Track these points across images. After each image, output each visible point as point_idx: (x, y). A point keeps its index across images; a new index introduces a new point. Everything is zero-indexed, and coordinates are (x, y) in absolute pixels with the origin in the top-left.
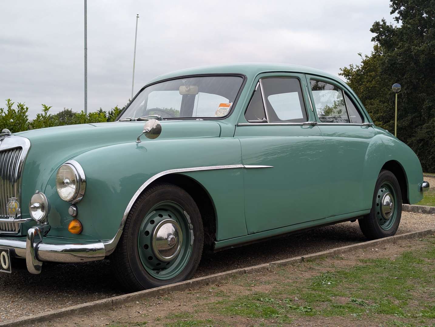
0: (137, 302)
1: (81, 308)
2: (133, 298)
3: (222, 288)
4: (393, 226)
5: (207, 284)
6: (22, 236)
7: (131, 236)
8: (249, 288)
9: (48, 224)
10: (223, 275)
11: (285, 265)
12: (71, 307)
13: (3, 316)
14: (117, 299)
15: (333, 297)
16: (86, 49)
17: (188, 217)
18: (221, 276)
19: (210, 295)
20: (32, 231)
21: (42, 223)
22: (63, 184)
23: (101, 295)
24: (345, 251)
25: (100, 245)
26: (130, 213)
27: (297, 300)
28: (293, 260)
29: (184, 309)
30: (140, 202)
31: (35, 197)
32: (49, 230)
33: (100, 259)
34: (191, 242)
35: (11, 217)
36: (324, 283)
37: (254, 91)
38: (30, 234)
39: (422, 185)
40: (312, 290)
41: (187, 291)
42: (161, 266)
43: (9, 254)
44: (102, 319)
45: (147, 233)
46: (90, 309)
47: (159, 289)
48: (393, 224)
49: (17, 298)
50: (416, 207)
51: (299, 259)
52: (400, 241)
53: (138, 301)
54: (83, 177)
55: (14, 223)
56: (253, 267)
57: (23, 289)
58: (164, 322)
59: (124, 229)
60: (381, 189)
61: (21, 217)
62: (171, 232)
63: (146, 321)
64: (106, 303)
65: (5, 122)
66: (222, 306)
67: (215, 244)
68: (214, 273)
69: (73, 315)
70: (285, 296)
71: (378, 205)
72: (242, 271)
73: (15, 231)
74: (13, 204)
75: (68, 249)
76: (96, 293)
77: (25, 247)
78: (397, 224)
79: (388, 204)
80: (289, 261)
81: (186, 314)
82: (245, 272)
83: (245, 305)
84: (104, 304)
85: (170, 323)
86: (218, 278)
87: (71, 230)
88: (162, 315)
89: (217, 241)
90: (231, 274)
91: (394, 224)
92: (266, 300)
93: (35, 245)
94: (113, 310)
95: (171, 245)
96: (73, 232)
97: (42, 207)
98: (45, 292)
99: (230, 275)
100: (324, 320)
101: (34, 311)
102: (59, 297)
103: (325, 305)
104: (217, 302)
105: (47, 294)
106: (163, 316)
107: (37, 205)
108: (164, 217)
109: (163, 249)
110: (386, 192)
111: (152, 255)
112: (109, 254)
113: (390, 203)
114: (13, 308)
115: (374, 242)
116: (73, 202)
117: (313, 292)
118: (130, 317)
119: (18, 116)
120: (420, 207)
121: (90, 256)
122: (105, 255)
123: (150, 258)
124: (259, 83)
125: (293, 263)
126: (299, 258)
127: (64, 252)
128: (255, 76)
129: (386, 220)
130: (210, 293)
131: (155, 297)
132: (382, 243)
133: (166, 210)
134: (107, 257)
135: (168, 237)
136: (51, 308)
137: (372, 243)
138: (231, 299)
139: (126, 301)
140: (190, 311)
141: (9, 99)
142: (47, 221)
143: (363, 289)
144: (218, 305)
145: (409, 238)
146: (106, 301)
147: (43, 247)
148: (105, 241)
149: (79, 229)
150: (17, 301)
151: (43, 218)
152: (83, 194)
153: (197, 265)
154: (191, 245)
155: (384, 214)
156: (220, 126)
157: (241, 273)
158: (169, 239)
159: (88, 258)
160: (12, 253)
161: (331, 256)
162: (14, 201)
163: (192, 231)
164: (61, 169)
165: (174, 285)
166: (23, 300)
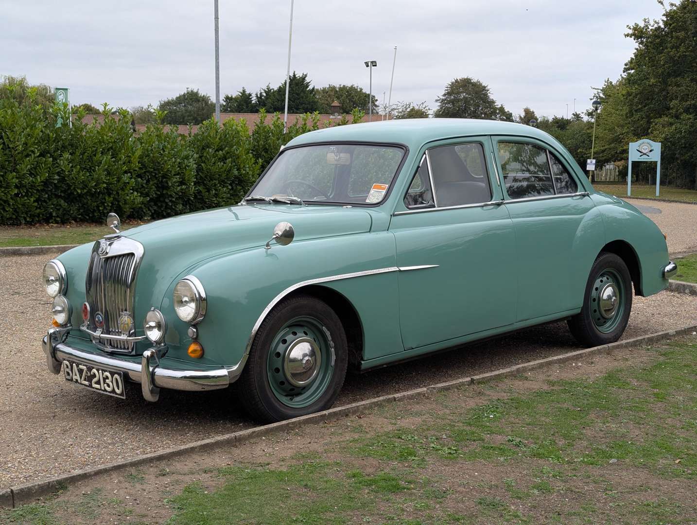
0: (263, 438)
1: (201, 446)
2: (258, 433)
3: (362, 421)
4: (618, 326)
5: (347, 415)
6: (136, 356)
7: (259, 360)
8: (393, 421)
9: (165, 345)
10: (367, 404)
11: (447, 389)
12: (191, 444)
13: (119, 449)
14: (240, 435)
15: (488, 436)
16: (217, 18)
17: (328, 334)
18: (364, 405)
19: (346, 430)
20: (147, 353)
21: (159, 344)
22: (182, 303)
23: (226, 423)
24: (533, 368)
25: (223, 372)
26: (257, 333)
27: (445, 439)
28: (458, 382)
29: (315, 447)
30: (269, 320)
31: (150, 314)
32: (167, 351)
33: (224, 387)
34: (332, 362)
35: (124, 334)
36: (486, 415)
37: (418, 167)
38: (146, 356)
39: (665, 269)
40: (467, 426)
41: (321, 424)
42: (294, 392)
43: (122, 378)
44: (224, 457)
45: (278, 355)
46: (211, 446)
47: (289, 423)
48: (617, 325)
49: (132, 425)
50: (681, 284)
51: (467, 381)
52: (616, 352)
53: (265, 437)
54: (203, 295)
55: (127, 342)
56: (406, 393)
57: (138, 413)
58: (289, 463)
59: (250, 354)
60: (601, 279)
61: (135, 334)
62: (307, 352)
63: (269, 461)
64: (228, 439)
65: (100, 138)
66: (356, 444)
67: (361, 364)
68: (355, 401)
69: (193, 454)
70: (432, 433)
71: (594, 300)
72: (391, 398)
73: (128, 349)
74: (126, 319)
75: (188, 376)
76: (220, 421)
77: (140, 370)
78: (624, 324)
79: (610, 297)
80: (454, 384)
81: (315, 454)
82: (395, 399)
83: (382, 444)
84: (226, 441)
85: (295, 464)
86: (360, 408)
87: (190, 354)
88: (288, 454)
89: (364, 361)
90: (377, 402)
91: (619, 324)
92: (408, 438)
93: (151, 369)
94: (236, 447)
95: (305, 368)
96: (192, 356)
97: (159, 326)
98: (163, 418)
99: (376, 404)
100: (464, 465)
101: (151, 444)
102: (178, 425)
103: (475, 446)
104: (352, 439)
105: (165, 421)
106: (289, 456)
107: (153, 324)
108: (298, 334)
109: (298, 372)
110: (608, 283)
111: (283, 379)
112: (233, 381)
113: (613, 296)
114: (128, 439)
115: (578, 355)
116: (194, 323)
117: (468, 428)
118: (254, 456)
119: (119, 128)
120: (688, 286)
121: (212, 384)
122: (228, 383)
123: (282, 383)
124: (425, 155)
125: (458, 387)
126: (469, 379)
127: (183, 379)
128: (421, 147)
129: (606, 320)
130: (348, 427)
131: (284, 431)
132: (590, 355)
133: (301, 326)
134: (230, 384)
135: (303, 358)
136: (170, 441)
137: (575, 355)
138: (368, 436)
139: (250, 436)
140: (320, 450)
141: (106, 103)
142: (164, 342)
143: (530, 424)
144: (351, 444)
145: (631, 346)
146: (228, 437)
147: (159, 371)
148: (229, 367)
149: (200, 353)
150: (132, 430)
151: (160, 338)
152: (204, 314)
153: (339, 389)
154: (331, 366)
155: (603, 313)
156: (370, 215)
157: (389, 401)
158: (304, 362)
159: (209, 386)
160: (126, 376)
161: (513, 375)
162: (126, 317)
163: (333, 349)
164: (179, 285)
165: (307, 418)
166: (138, 428)
